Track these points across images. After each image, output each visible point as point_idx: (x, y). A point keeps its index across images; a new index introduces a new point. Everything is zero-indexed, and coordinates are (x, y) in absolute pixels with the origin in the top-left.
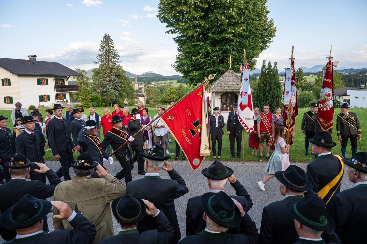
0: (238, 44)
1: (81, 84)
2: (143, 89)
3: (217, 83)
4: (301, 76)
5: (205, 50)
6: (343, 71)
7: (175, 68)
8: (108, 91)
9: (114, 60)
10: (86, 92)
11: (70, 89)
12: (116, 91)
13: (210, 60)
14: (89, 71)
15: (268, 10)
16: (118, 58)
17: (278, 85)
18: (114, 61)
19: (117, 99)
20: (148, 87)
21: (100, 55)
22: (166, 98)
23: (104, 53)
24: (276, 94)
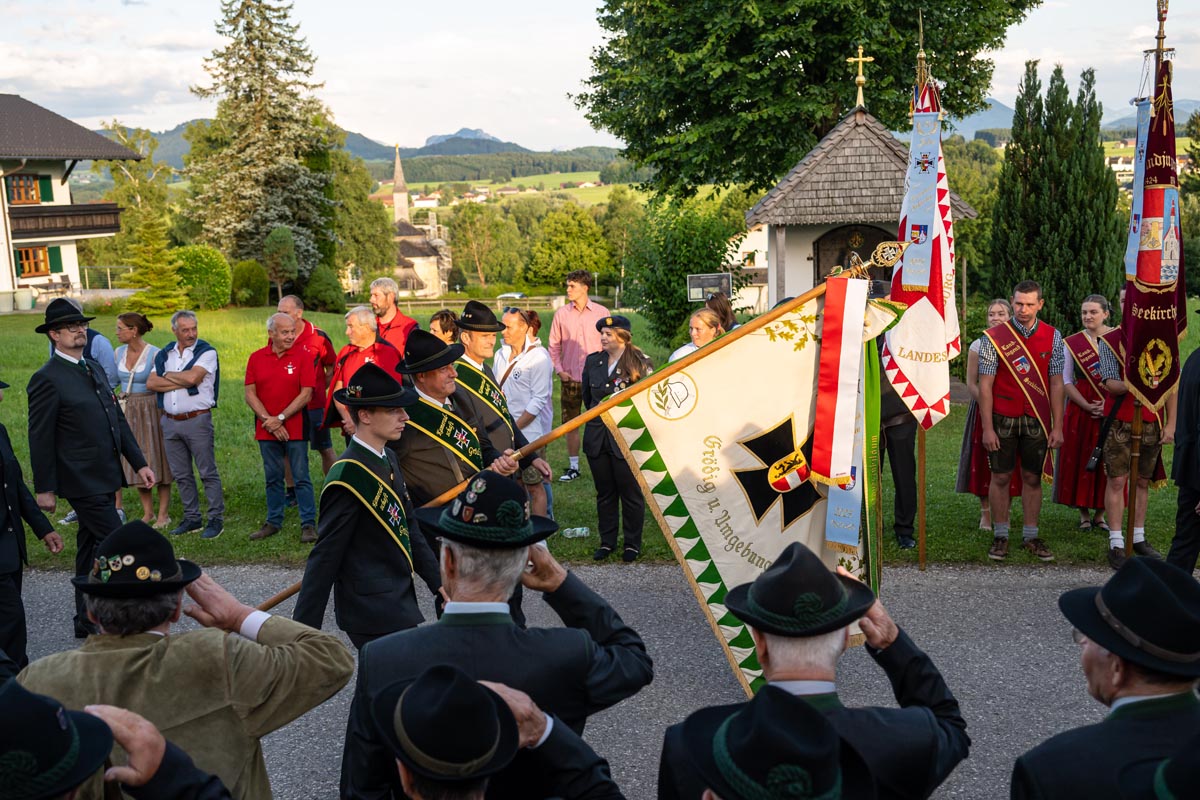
1: (131, 198)
2: (432, 220)
3: (794, 179)
5: (734, 15)
7: (585, 110)
8: (263, 228)
9: (291, 77)
10: (156, 237)
11: (80, 222)
12: (304, 230)
13: (758, 68)
14: (167, 132)
16: (307, 66)
17: (1104, 185)
18: (289, 84)
19: (305, 268)
20: (457, 210)
21: (220, 55)
22: (548, 261)
23: (239, 43)
24: (1090, 231)
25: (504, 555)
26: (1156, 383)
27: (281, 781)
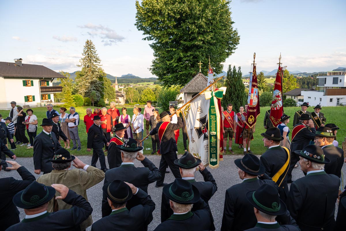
0: (207, 50)
1: (65, 85)
2: (123, 90)
3: (189, 84)
4: (262, 79)
5: (178, 55)
6: (297, 74)
7: (151, 71)
8: (90, 92)
9: (96, 63)
10: (69, 93)
11: (54, 90)
12: (98, 92)
13: (182, 64)
14: (72, 73)
15: (232, 21)
16: (99, 62)
17: (242, 87)
18: (96, 65)
19: (98, 99)
20: (127, 89)
21: (83, 59)
22: (144, 98)
23: (86, 57)
24: (240, 95)
25: (132, 153)
26: (251, 123)
27: (90, 198)
